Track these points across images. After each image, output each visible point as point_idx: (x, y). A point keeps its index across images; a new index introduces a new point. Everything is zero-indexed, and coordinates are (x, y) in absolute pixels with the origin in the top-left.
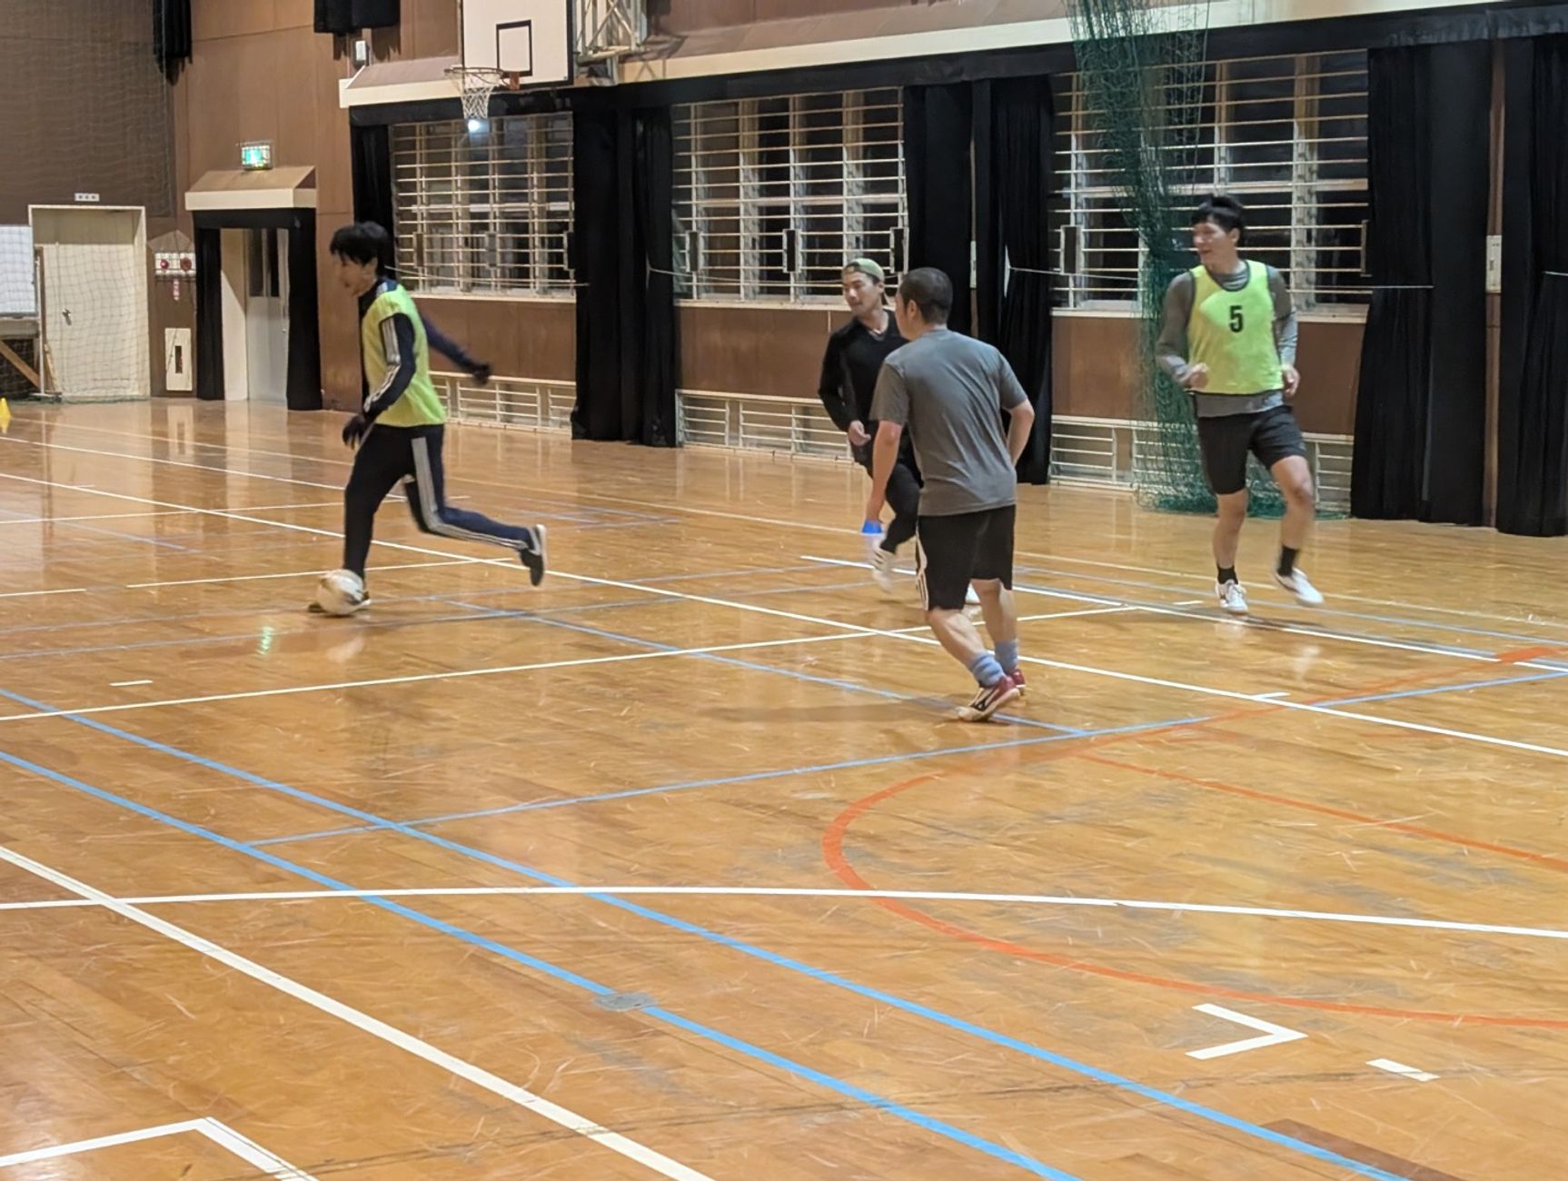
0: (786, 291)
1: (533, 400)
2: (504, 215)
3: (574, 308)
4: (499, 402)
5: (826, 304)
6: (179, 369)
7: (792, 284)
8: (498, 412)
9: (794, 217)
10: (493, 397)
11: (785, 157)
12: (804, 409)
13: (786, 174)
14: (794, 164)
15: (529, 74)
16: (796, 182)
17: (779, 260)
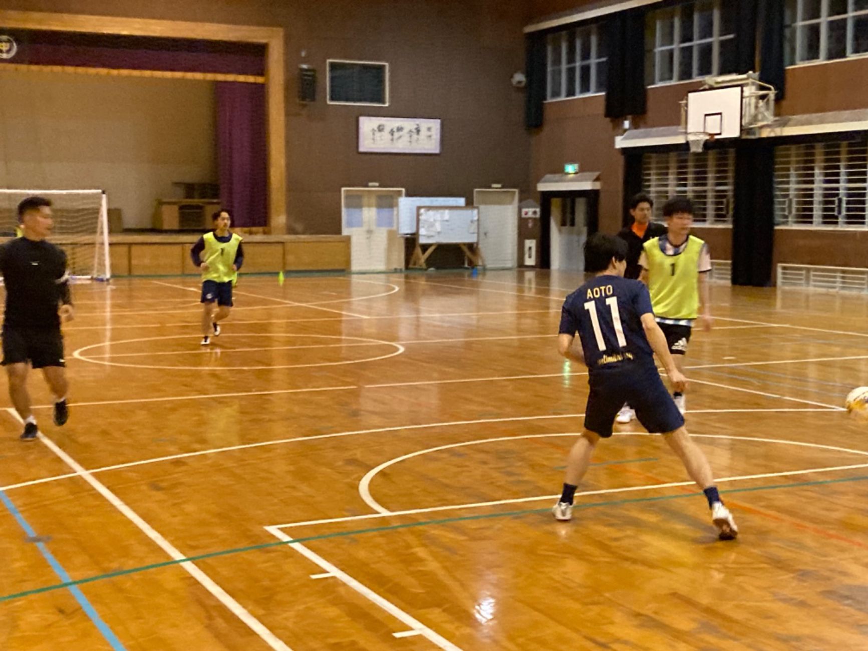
0: (836, 223)
2: (695, 192)
3: (731, 230)
5: (857, 228)
6: (530, 257)
7: (839, 220)
9: (842, 192)
11: (838, 167)
12: (844, 272)
13: (838, 174)
14: (843, 170)
15: (720, 134)
16: (843, 178)
17: (832, 210)
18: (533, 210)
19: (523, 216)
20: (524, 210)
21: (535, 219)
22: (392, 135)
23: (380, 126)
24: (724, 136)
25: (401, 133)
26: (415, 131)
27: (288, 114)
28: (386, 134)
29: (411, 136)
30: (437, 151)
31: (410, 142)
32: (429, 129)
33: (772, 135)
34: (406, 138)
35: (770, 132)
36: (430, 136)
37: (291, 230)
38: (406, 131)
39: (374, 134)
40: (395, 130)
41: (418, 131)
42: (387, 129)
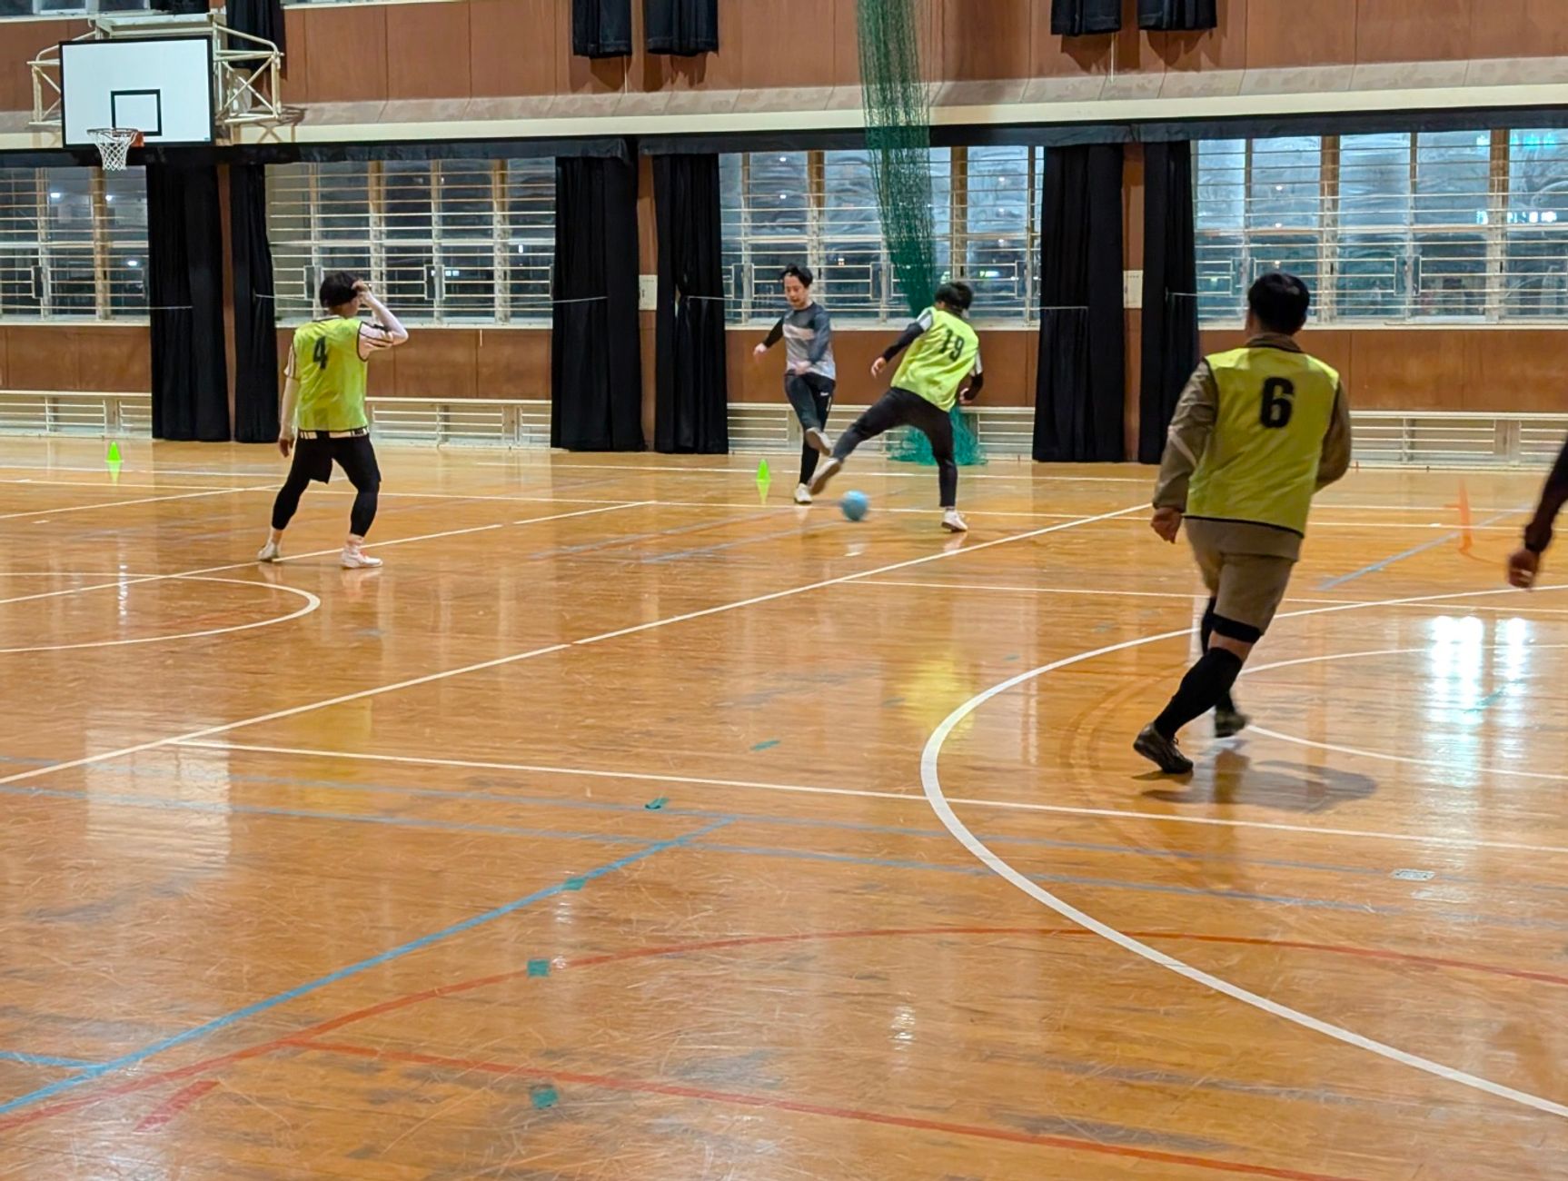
0: (430, 314)
1: (101, 411)
2: (52, 252)
3: (149, 331)
4: (48, 414)
5: (476, 323)
7: (436, 308)
8: (48, 423)
9: (436, 255)
10: (43, 410)
11: (427, 207)
12: (446, 408)
13: (428, 221)
14: (435, 214)
15: (159, 133)
16: (436, 228)
17: (419, 289)
24: (168, 136)
33: (270, 140)
35: (265, 135)
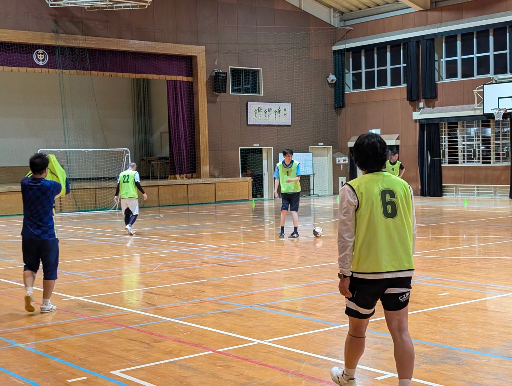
1: (492, 190)
3: (510, 167)
4: (476, 191)
8: (476, 194)
18: (344, 158)
19: (337, 163)
20: (337, 159)
21: (345, 164)
22: (266, 113)
23: (259, 108)
25: (270, 112)
26: (278, 111)
27: (208, 102)
28: (262, 113)
29: (276, 114)
30: (290, 124)
31: (276, 118)
32: (285, 110)
34: (273, 115)
36: (286, 114)
37: (212, 176)
38: (273, 111)
39: (256, 113)
40: (267, 110)
41: (280, 111)
42: (263, 110)
